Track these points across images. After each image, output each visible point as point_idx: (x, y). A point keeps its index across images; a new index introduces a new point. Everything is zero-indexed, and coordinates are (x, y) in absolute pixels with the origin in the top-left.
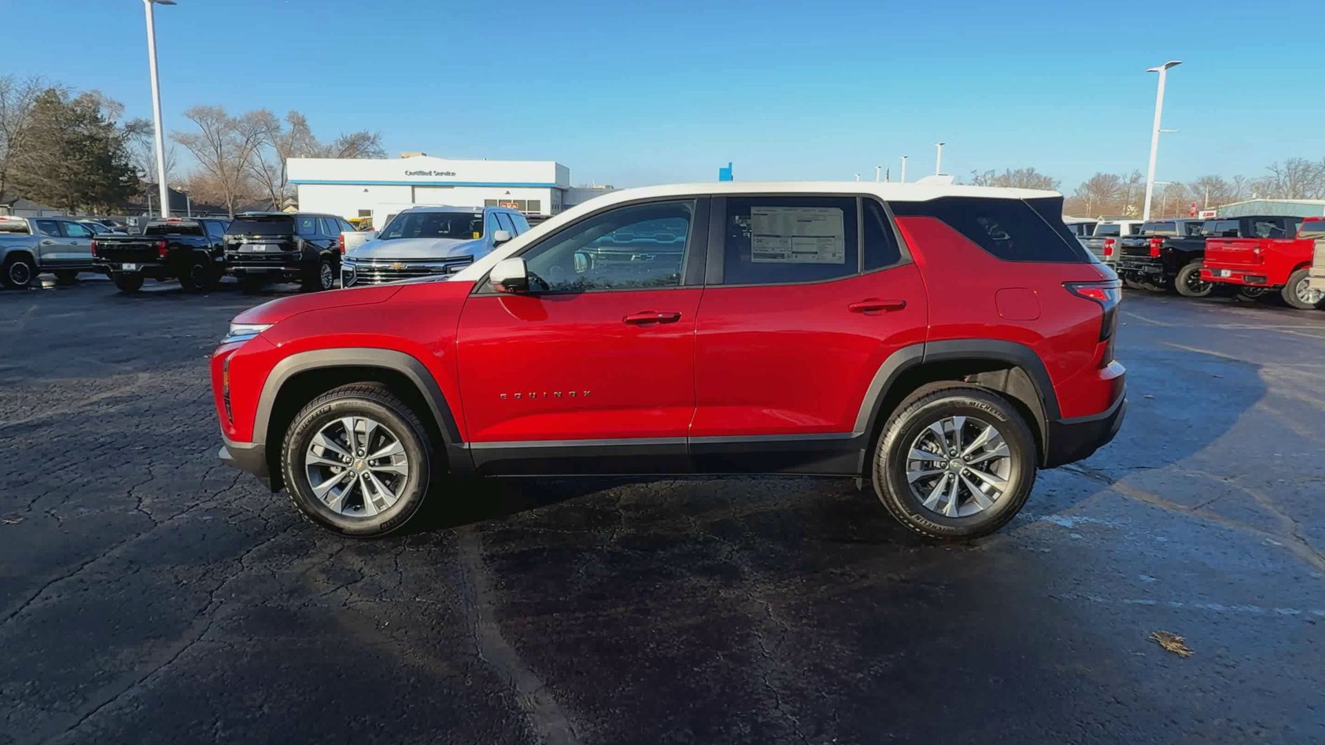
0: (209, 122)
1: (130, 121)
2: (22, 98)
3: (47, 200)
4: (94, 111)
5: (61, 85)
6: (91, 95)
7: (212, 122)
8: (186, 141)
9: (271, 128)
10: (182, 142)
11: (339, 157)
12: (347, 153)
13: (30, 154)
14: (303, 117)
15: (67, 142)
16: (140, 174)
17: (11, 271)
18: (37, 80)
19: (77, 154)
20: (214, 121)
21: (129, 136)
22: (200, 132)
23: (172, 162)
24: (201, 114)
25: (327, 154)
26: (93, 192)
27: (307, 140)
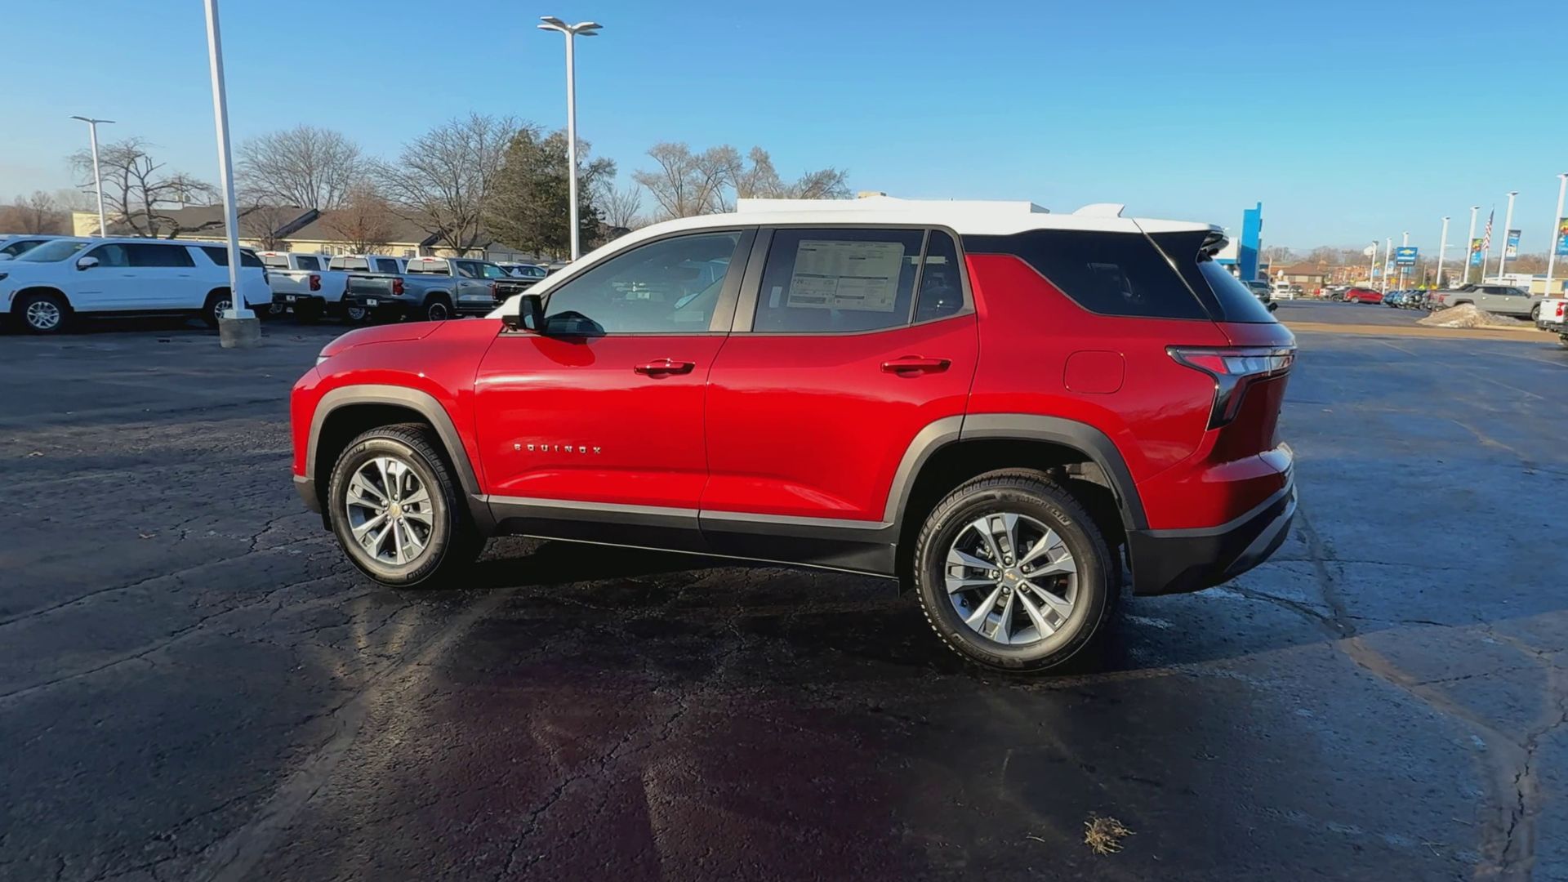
0: (672, 161)
1: (594, 161)
2: (497, 139)
3: (514, 243)
4: (562, 151)
5: (531, 125)
6: (560, 135)
7: (674, 160)
8: (648, 181)
9: (733, 167)
10: (644, 182)
11: (802, 198)
12: (811, 194)
13: (501, 196)
14: (766, 153)
15: (535, 184)
16: (599, 217)
17: (429, 312)
18: (511, 121)
19: (544, 195)
20: (676, 160)
21: (593, 177)
22: (663, 172)
23: (636, 203)
24: (665, 152)
25: (790, 195)
26: (555, 235)
27: (770, 180)
